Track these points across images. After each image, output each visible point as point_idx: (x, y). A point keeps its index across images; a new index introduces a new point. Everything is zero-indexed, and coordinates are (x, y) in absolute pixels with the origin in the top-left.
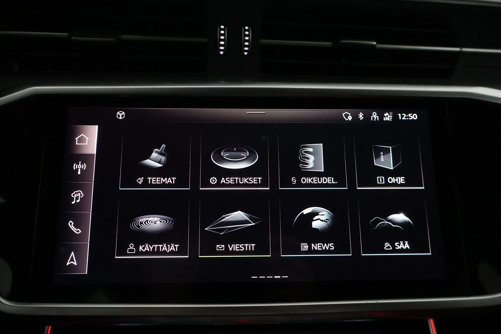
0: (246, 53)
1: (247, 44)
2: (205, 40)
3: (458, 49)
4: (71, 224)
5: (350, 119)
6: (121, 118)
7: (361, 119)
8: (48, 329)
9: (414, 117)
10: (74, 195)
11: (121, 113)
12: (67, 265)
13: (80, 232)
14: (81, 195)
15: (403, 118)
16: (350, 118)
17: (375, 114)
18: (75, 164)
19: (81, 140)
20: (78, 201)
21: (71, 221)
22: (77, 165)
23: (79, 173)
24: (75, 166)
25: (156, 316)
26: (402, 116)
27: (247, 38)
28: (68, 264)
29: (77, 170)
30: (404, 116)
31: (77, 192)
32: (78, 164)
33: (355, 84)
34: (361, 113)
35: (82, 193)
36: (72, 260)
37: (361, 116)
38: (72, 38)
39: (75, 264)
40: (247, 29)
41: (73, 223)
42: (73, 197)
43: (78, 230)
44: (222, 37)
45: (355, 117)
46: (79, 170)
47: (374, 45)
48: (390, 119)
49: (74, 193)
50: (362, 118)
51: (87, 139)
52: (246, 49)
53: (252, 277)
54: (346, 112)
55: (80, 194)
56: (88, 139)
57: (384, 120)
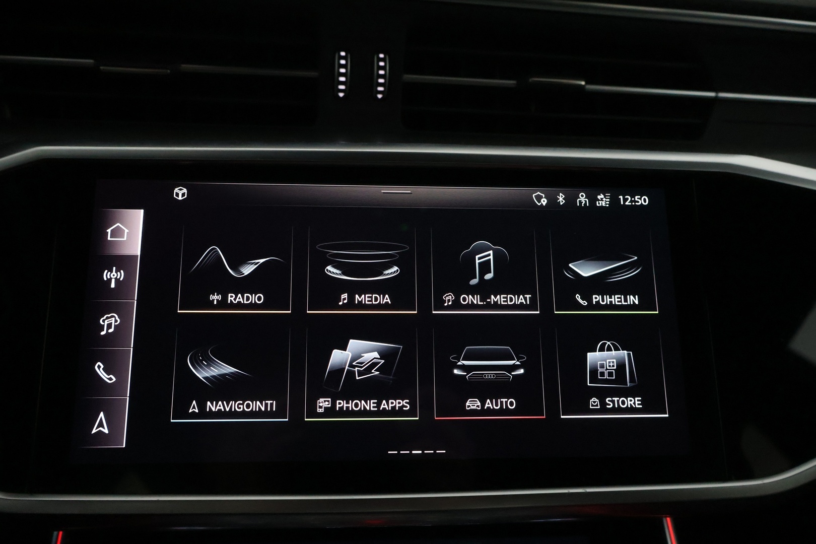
0: (380, 96)
1: (381, 81)
2: (313, 74)
3: (712, 94)
4: (99, 367)
5: (544, 204)
6: (180, 198)
7: (561, 204)
8: (58, 536)
9: (643, 201)
10: (104, 321)
11: (180, 190)
12: (92, 433)
13: (114, 379)
14: (116, 321)
15: (627, 203)
16: (544, 202)
17: (582, 196)
18: (106, 271)
19: (117, 233)
20: (111, 331)
21: (99, 363)
22: (109, 273)
23: (113, 286)
24: (106, 275)
25: (235, 514)
26: (625, 200)
27: (382, 72)
28: (94, 431)
29: (110, 280)
30: (628, 199)
31: (109, 316)
32: (112, 272)
33: (553, 149)
34: (561, 194)
35: (117, 318)
36: (101, 425)
37: (561, 199)
38: (101, 68)
39: (106, 431)
40: (382, 58)
41: (102, 366)
42: (103, 324)
43: (111, 378)
44: (343, 70)
45: (553, 201)
46: (113, 281)
47: (581, 85)
48: (606, 204)
49: (105, 318)
50: (562, 201)
51: (126, 231)
52: (381, 89)
53: (389, 452)
54: (539, 193)
55: (113, 319)
56: (128, 231)
57: (598, 205)
